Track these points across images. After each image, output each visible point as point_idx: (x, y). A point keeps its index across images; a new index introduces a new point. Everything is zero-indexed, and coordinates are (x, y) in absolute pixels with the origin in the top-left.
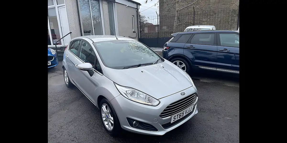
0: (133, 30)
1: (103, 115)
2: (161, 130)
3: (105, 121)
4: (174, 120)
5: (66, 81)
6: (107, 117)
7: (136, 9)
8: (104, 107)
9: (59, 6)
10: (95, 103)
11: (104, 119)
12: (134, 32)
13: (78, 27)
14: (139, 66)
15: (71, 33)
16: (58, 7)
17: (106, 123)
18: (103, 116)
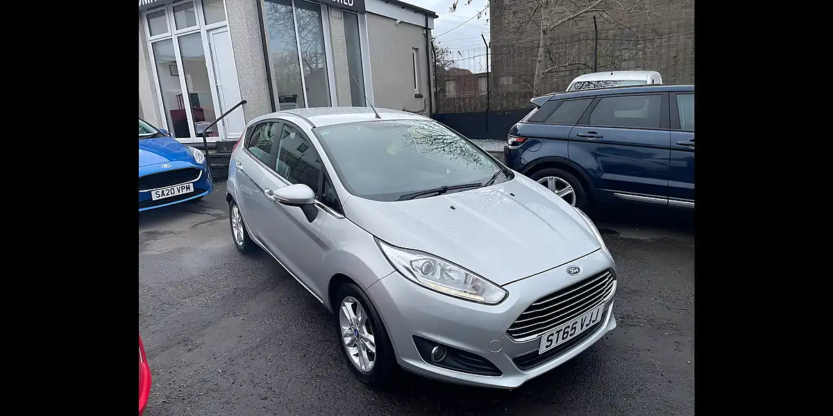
0: (417, 91)
1: (346, 329)
2: (512, 373)
3: (349, 345)
4: (547, 347)
5: (236, 237)
6: (357, 335)
7: (424, 28)
8: (347, 308)
9: (209, 26)
10: (321, 295)
11: (347, 340)
12: (417, 96)
13: (265, 85)
14: (443, 191)
15: (243, 102)
16: (208, 31)
17: (352, 351)
18: (344, 334)
